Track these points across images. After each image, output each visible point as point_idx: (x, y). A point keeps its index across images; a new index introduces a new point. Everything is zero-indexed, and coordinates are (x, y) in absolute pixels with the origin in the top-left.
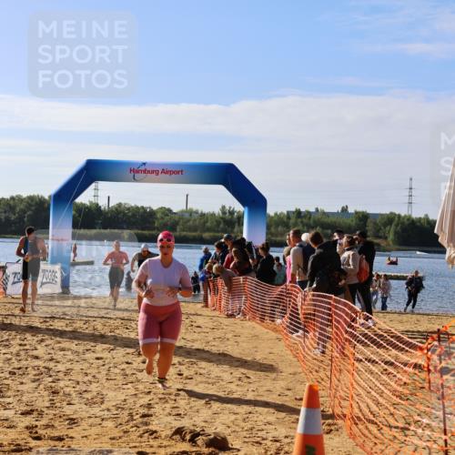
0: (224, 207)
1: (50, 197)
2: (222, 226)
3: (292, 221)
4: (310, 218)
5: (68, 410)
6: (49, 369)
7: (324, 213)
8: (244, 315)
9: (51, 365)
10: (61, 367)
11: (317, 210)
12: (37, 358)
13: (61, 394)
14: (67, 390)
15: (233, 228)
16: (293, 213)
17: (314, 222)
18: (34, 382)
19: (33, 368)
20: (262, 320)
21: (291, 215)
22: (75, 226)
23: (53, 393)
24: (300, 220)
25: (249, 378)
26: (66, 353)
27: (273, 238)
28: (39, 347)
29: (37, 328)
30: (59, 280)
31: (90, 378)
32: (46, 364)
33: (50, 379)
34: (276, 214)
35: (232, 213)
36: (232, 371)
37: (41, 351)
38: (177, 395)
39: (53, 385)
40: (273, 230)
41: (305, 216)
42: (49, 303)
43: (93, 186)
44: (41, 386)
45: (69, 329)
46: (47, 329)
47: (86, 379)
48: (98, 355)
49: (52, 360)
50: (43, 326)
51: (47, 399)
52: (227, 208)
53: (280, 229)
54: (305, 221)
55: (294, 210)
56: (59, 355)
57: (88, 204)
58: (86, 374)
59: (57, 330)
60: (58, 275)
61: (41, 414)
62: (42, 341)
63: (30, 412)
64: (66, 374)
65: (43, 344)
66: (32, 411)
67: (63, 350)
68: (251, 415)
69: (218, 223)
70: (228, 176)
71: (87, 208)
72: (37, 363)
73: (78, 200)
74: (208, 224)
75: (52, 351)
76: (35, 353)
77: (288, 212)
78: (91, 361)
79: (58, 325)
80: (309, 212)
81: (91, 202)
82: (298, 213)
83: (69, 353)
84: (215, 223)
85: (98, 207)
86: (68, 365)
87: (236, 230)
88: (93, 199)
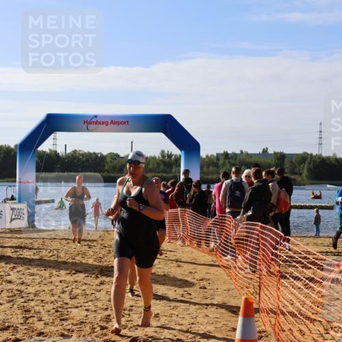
0: (163, 152)
1: (16, 146)
2: (162, 167)
3: (221, 162)
4: (236, 159)
5: (39, 326)
6: (21, 292)
7: (247, 154)
8: (184, 242)
9: (23, 288)
10: (31, 290)
11: (242, 152)
12: (10, 282)
13: (33, 312)
14: (37, 308)
15: (171, 168)
16: (222, 154)
17: (240, 162)
18: (9, 302)
19: (8, 291)
20: (199, 245)
21: (220, 157)
22: (38, 170)
23: (26, 311)
24: (227, 161)
25: (190, 294)
26: (34, 277)
27: (206, 177)
28: (11, 273)
29: (9, 257)
30: (26, 217)
31: (56, 298)
32: (18, 288)
33: (23, 300)
34: (207, 156)
35: (170, 156)
36: (176, 289)
37: (13, 276)
38: (131, 310)
39: (25, 304)
40: (205, 169)
41: (232, 157)
42: (18, 236)
43: (52, 136)
44: (15, 306)
45: (36, 257)
46: (18, 258)
47: (53, 299)
48: (63, 279)
49: (23, 283)
50: (14, 255)
51: (20, 316)
52: (166, 152)
53: (211, 168)
54: (232, 161)
55: (222, 152)
56: (28, 279)
57: (48, 151)
58: (53, 295)
59: (27, 259)
60: (25, 212)
61: (16, 329)
62: (14, 268)
63: (7, 328)
64: (35, 295)
65: (15, 270)
66: (9, 327)
67: (32, 275)
68: (193, 326)
69: (159, 165)
70: (167, 125)
71: (48, 155)
72: (10, 286)
73: (40, 149)
74: (151, 166)
75: (23, 277)
76: (8, 278)
77: (217, 154)
78: (57, 284)
79: (27, 254)
80: (235, 154)
81: (50, 150)
82: (226, 155)
83: (37, 277)
84: (156, 165)
85: (56, 154)
86: (37, 288)
87: (174, 170)
88: (52, 148)
